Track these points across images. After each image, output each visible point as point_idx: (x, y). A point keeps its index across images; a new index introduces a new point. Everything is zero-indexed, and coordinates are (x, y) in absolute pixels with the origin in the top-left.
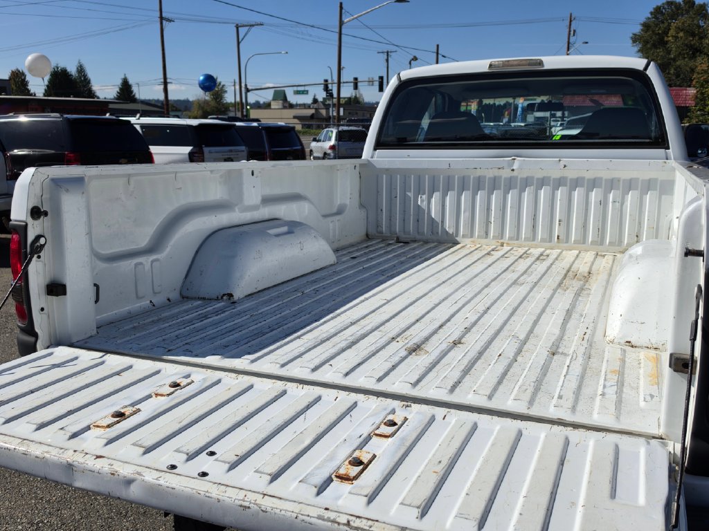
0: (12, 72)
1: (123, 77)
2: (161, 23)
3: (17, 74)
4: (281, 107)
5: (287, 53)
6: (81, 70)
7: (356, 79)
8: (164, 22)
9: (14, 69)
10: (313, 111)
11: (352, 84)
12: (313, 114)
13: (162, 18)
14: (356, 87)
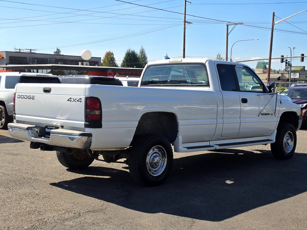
0: (107, 52)
1: (166, 55)
2: (185, 25)
3: (109, 54)
4: (262, 72)
5: (258, 39)
6: (142, 52)
7: (303, 55)
8: (186, 24)
9: (108, 51)
10: (280, 75)
11: (300, 58)
12: (280, 77)
13: (185, 22)
14: (302, 60)
